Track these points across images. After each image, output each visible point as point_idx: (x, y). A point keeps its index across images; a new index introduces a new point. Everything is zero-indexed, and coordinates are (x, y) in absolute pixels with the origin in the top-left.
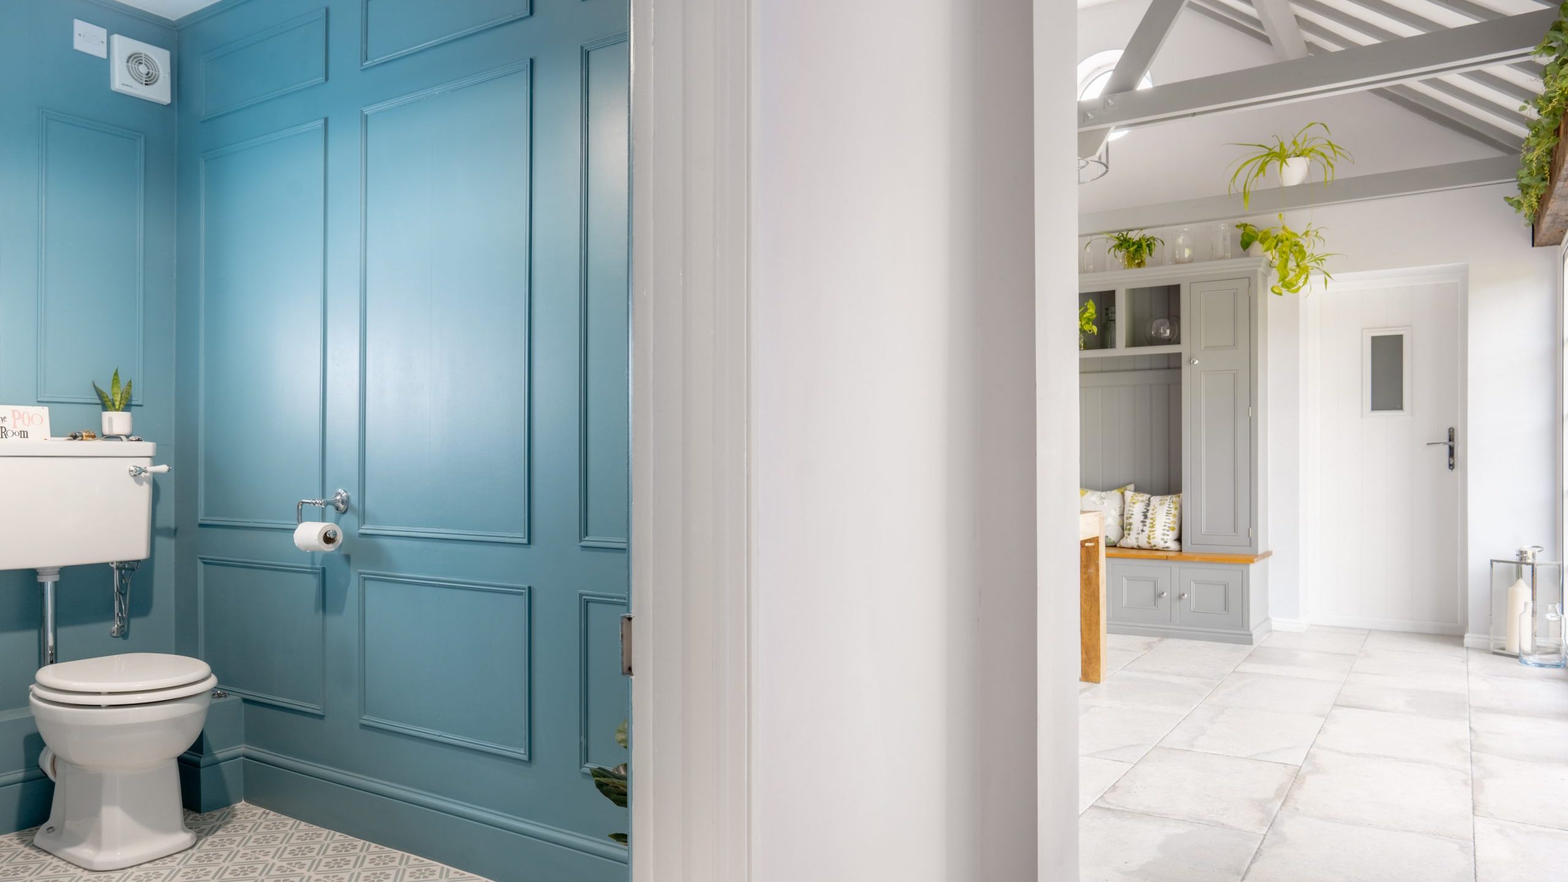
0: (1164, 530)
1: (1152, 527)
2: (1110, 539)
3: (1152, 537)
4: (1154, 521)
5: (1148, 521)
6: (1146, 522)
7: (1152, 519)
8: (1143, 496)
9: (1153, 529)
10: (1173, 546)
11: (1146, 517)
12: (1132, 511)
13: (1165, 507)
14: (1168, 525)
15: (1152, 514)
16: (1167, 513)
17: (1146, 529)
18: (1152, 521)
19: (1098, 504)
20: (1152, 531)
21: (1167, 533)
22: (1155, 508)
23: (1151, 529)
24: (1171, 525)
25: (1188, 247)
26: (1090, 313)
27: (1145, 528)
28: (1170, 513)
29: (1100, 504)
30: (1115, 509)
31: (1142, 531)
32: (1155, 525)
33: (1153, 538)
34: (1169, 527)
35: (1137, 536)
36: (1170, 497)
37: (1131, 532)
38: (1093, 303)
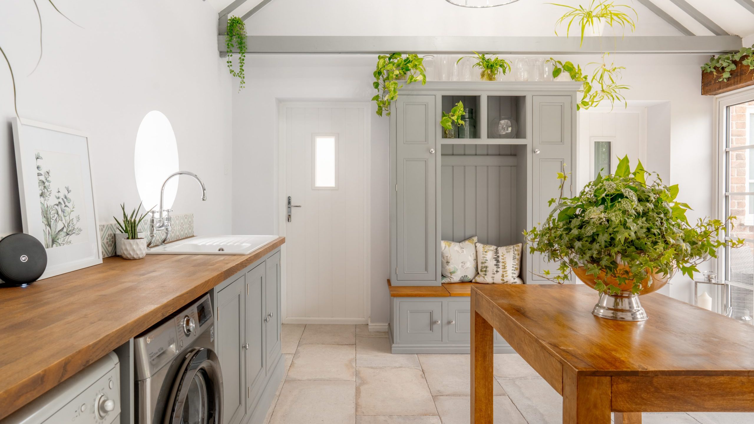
0: (512, 270)
1: (504, 268)
2: (468, 278)
3: (505, 275)
4: (505, 263)
5: (501, 264)
6: (499, 265)
7: (503, 262)
8: (492, 247)
9: (505, 270)
10: (518, 281)
11: (498, 261)
12: (486, 258)
13: (511, 254)
14: (515, 266)
15: (503, 259)
16: (513, 258)
17: (500, 270)
18: (503, 264)
19: (460, 252)
20: (505, 271)
21: (514, 272)
22: (504, 255)
23: (504, 270)
24: (516, 267)
27: (498, 270)
28: (516, 258)
29: (462, 253)
30: (471, 256)
31: (497, 271)
32: (506, 266)
33: (506, 276)
34: (515, 268)
35: (493, 276)
36: (512, 247)
37: (487, 273)
38: (462, 104)
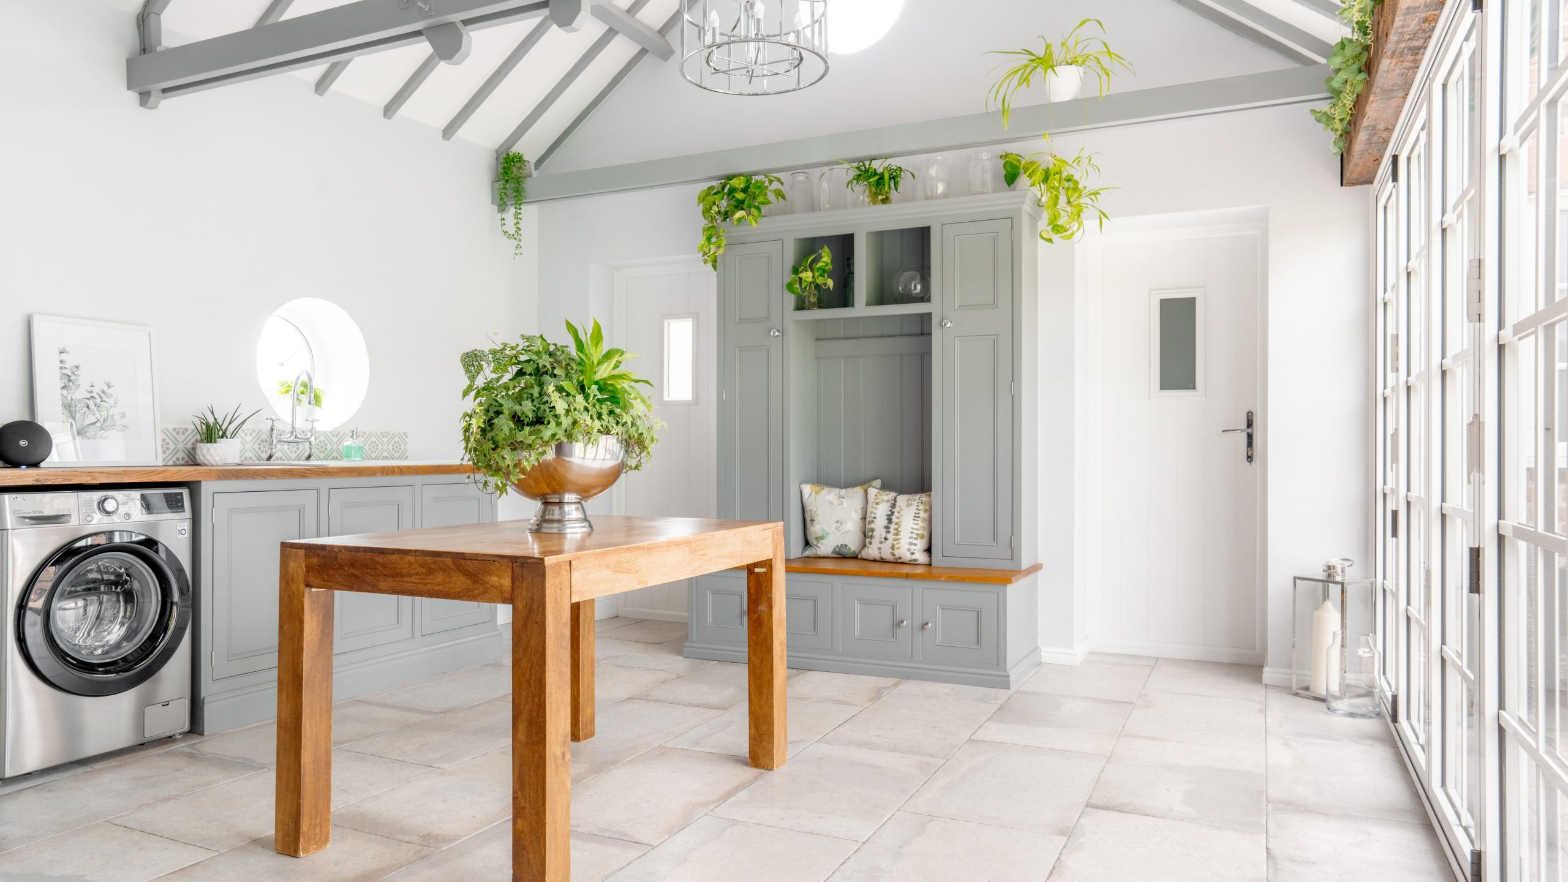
0: (910, 538)
1: (897, 534)
2: (850, 549)
3: (896, 546)
4: (899, 526)
5: (893, 526)
6: (890, 528)
7: (897, 524)
8: (890, 494)
9: (898, 537)
10: (921, 557)
11: (890, 521)
12: (875, 514)
13: (913, 509)
14: (916, 532)
15: (898, 518)
16: (915, 517)
17: (890, 536)
18: (897, 527)
19: (836, 504)
20: (897, 540)
21: (914, 541)
22: (902, 510)
23: (895, 537)
24: (919, 532)
25: (942, 180)
26: (824, 262)
27: (888, 536)
28: (919, 517)
29: (838, 505)
30: (856, 511)
31: (886, 539)
32: (900, 531)
33: (898, 548)
34: (917, 534)
35: (880, 545)
36: (917, 497)
37: (873, 541)
38: (829, 251)
